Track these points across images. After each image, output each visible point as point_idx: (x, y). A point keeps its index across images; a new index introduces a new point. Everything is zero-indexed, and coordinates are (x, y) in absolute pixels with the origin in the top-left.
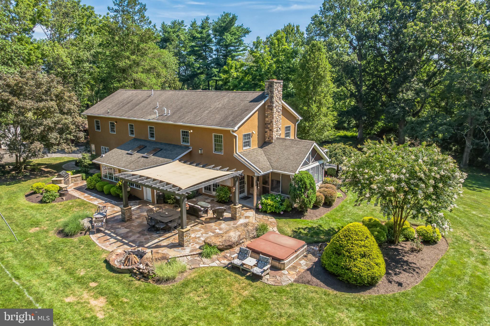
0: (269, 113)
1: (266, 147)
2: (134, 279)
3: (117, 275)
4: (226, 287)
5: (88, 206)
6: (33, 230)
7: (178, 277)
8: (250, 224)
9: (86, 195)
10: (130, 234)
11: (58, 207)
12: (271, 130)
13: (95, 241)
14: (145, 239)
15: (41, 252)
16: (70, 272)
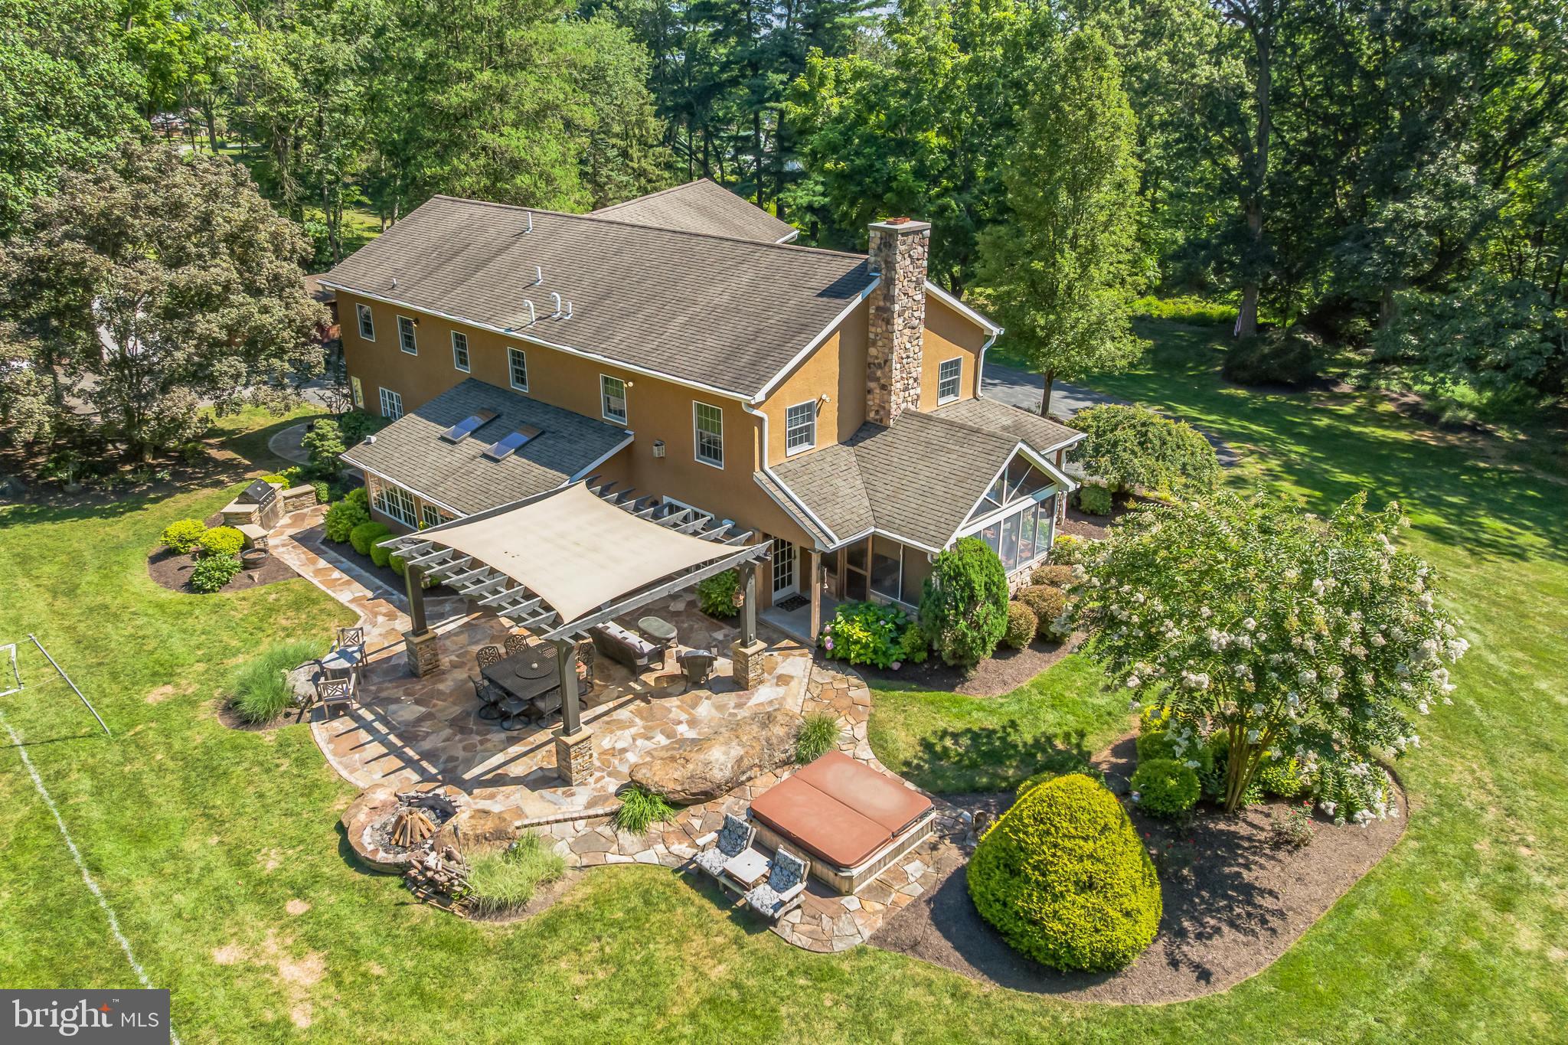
0: (879, 330)
1: (868, 441)
2: (410, 897)
3: (366, 877)
4: (668, 944)
5: (322, 611)
6: (155, 695)
7: (536, 896)
8: (779, 717)
9: (322, 563)
10: (425, 728)
11: (236, 610)
12: (885, 388)
13: (322, 745)
14: (465, 749)
15: (169, 777)
16: (239, 859)
